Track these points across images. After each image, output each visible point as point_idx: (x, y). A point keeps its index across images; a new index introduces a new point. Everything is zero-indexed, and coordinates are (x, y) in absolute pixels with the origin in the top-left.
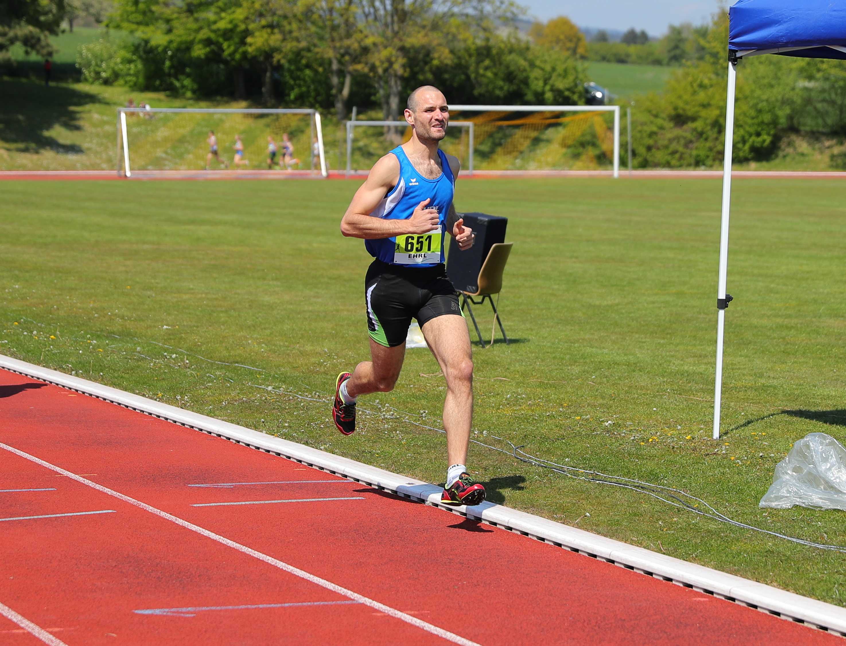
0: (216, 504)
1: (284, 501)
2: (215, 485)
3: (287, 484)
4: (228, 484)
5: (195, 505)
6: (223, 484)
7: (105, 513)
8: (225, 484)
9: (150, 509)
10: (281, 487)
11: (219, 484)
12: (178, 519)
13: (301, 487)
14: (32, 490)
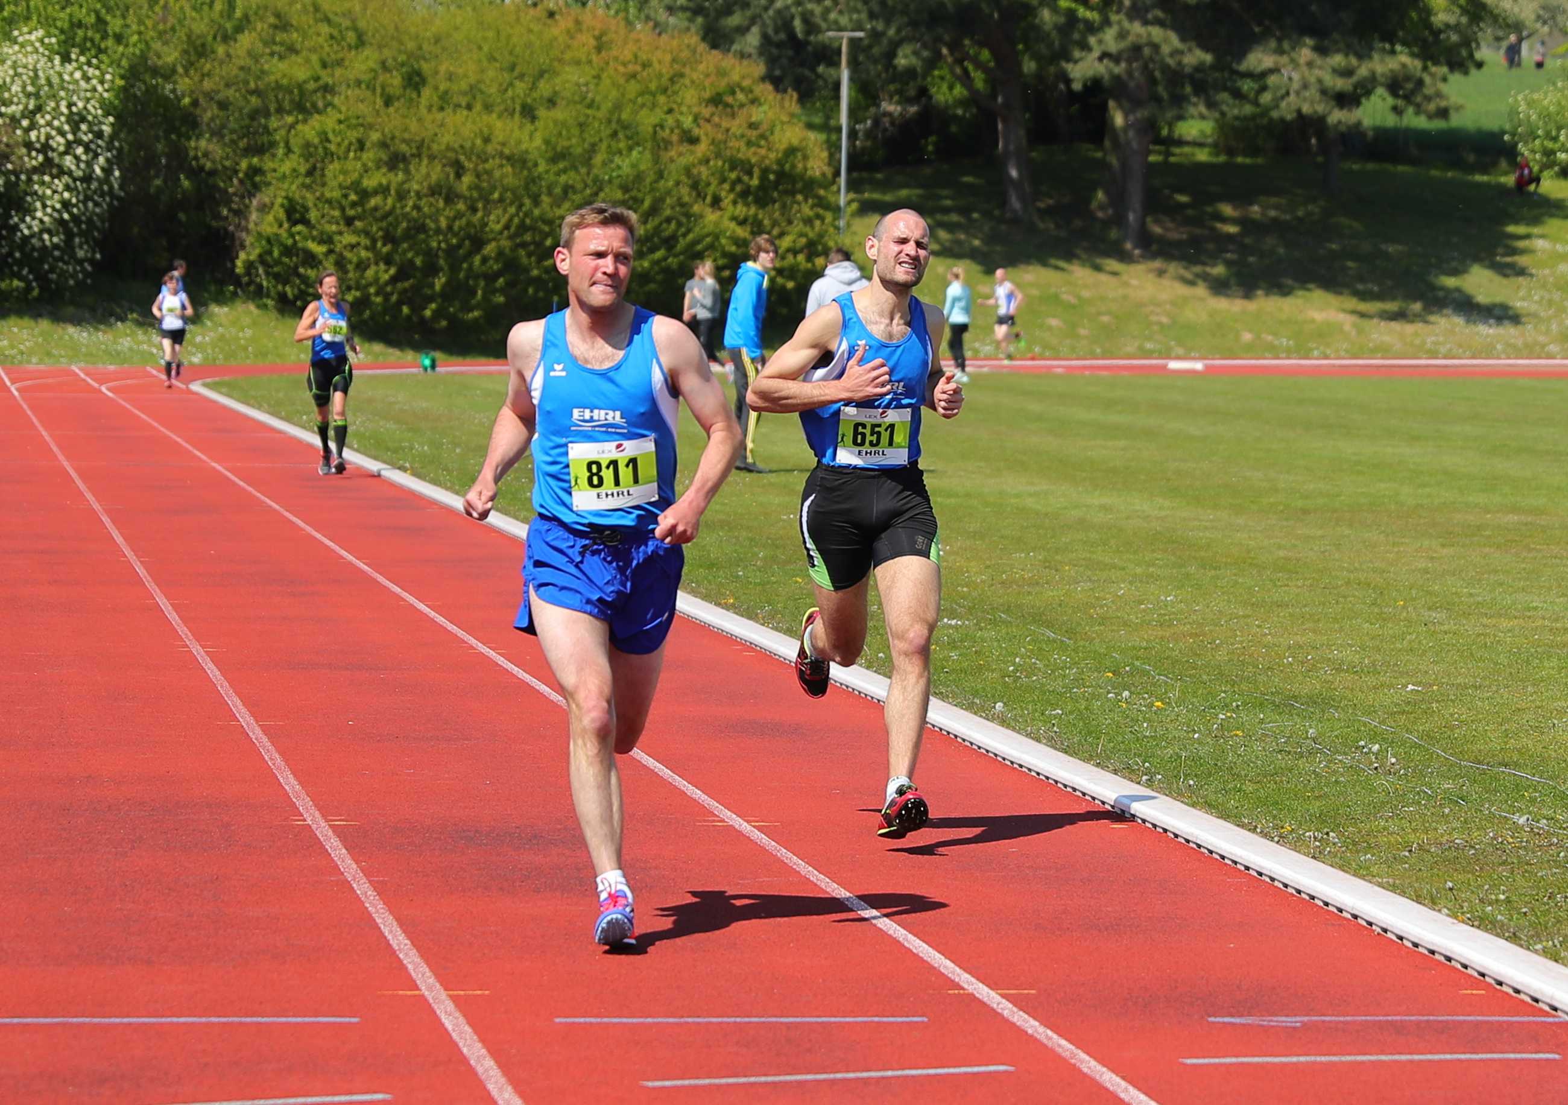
0: (1233, 1060)
1: (1383, 1058)
2: (1266, 1021)
3: (1418, 1023)
4: (1293, 1019)
5: (1189, 1061)
6: (1284, 1019)
7: (990, 1073)
8: (1289, 1019)
9: (1089, 1065)
10: (1399, 1029)
11: (1275, 1019)
12: (1131, 1089)
13: (1443, 1028)
14: (876, 1019)
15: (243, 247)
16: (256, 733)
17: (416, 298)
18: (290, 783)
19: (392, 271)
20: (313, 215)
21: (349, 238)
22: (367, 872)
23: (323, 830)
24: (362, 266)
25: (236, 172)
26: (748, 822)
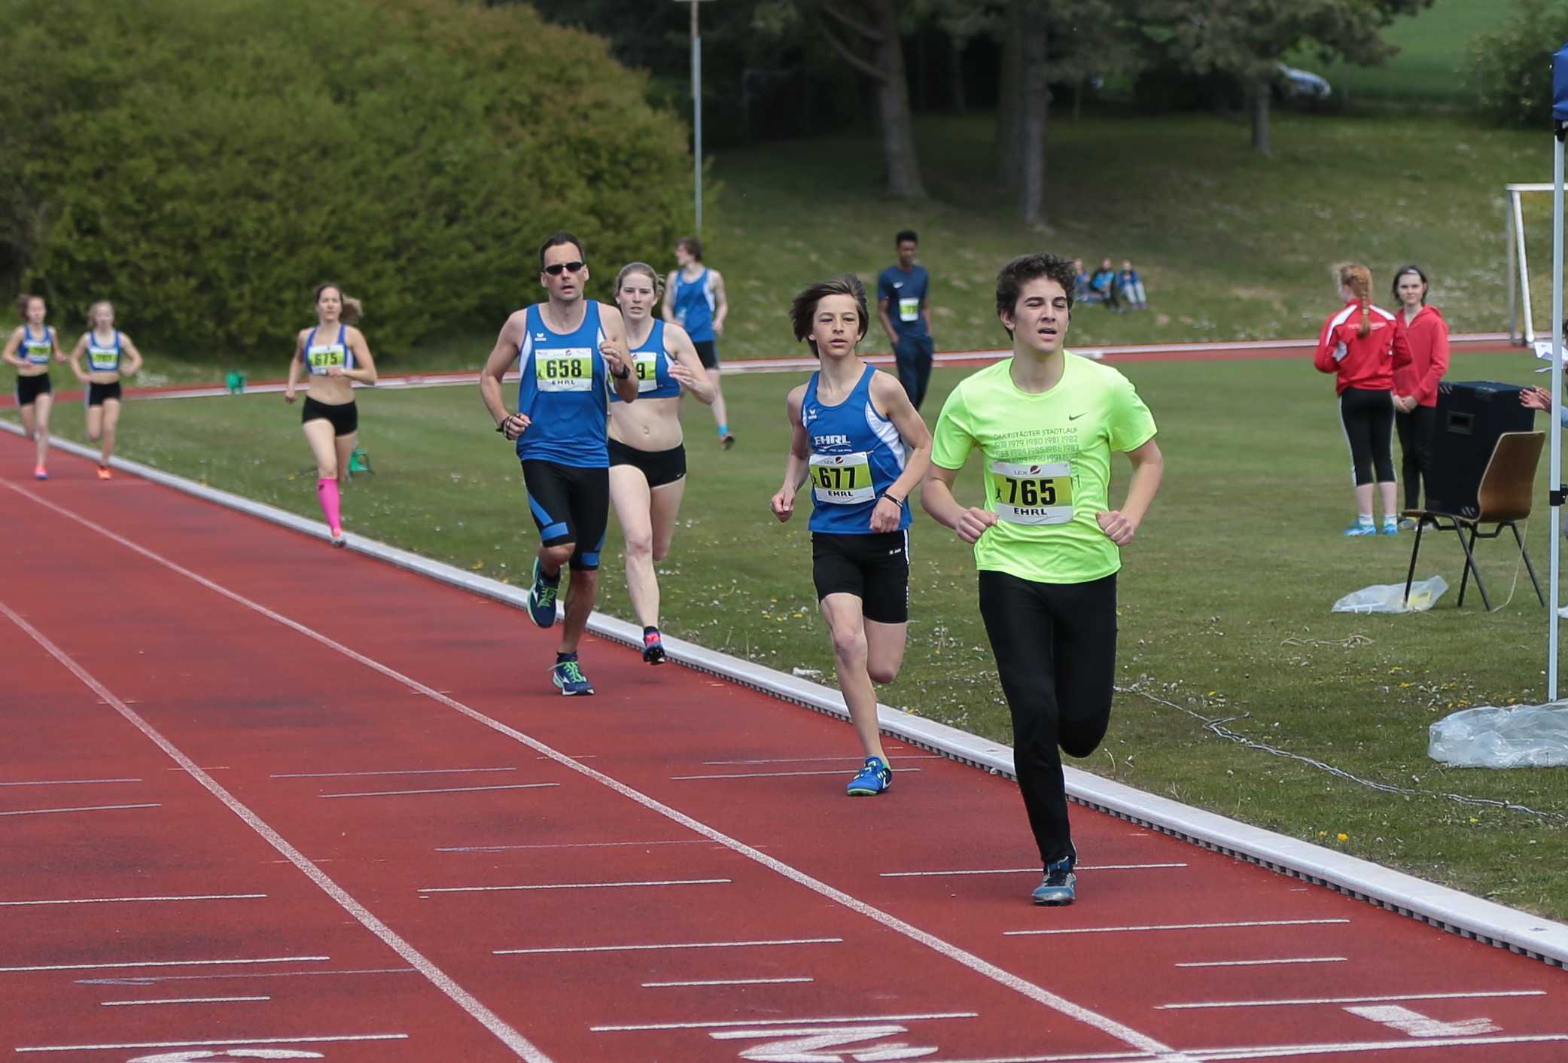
2: (741, 762)
4: (759, 761)
7: (544, 786)
14: (482, 769)
15: (29, 262)
16: (65, 659)
17: (221, 313)
18: (93, 683)
19: (193, 282)
20: (104, 222)
21: (144, 246)
22: (151, 723)
23: (117, 704)
24: (159, 277)
25: (18, 178)
26: (437, 691)
